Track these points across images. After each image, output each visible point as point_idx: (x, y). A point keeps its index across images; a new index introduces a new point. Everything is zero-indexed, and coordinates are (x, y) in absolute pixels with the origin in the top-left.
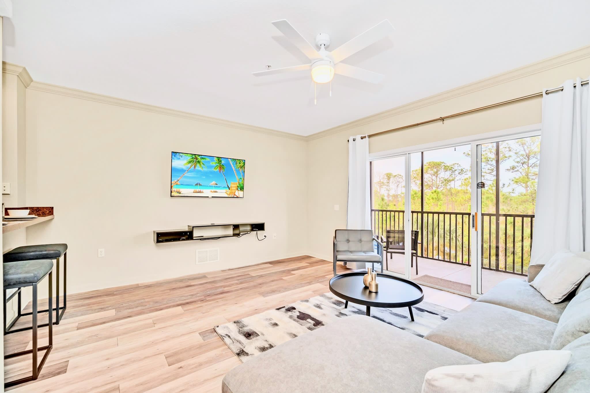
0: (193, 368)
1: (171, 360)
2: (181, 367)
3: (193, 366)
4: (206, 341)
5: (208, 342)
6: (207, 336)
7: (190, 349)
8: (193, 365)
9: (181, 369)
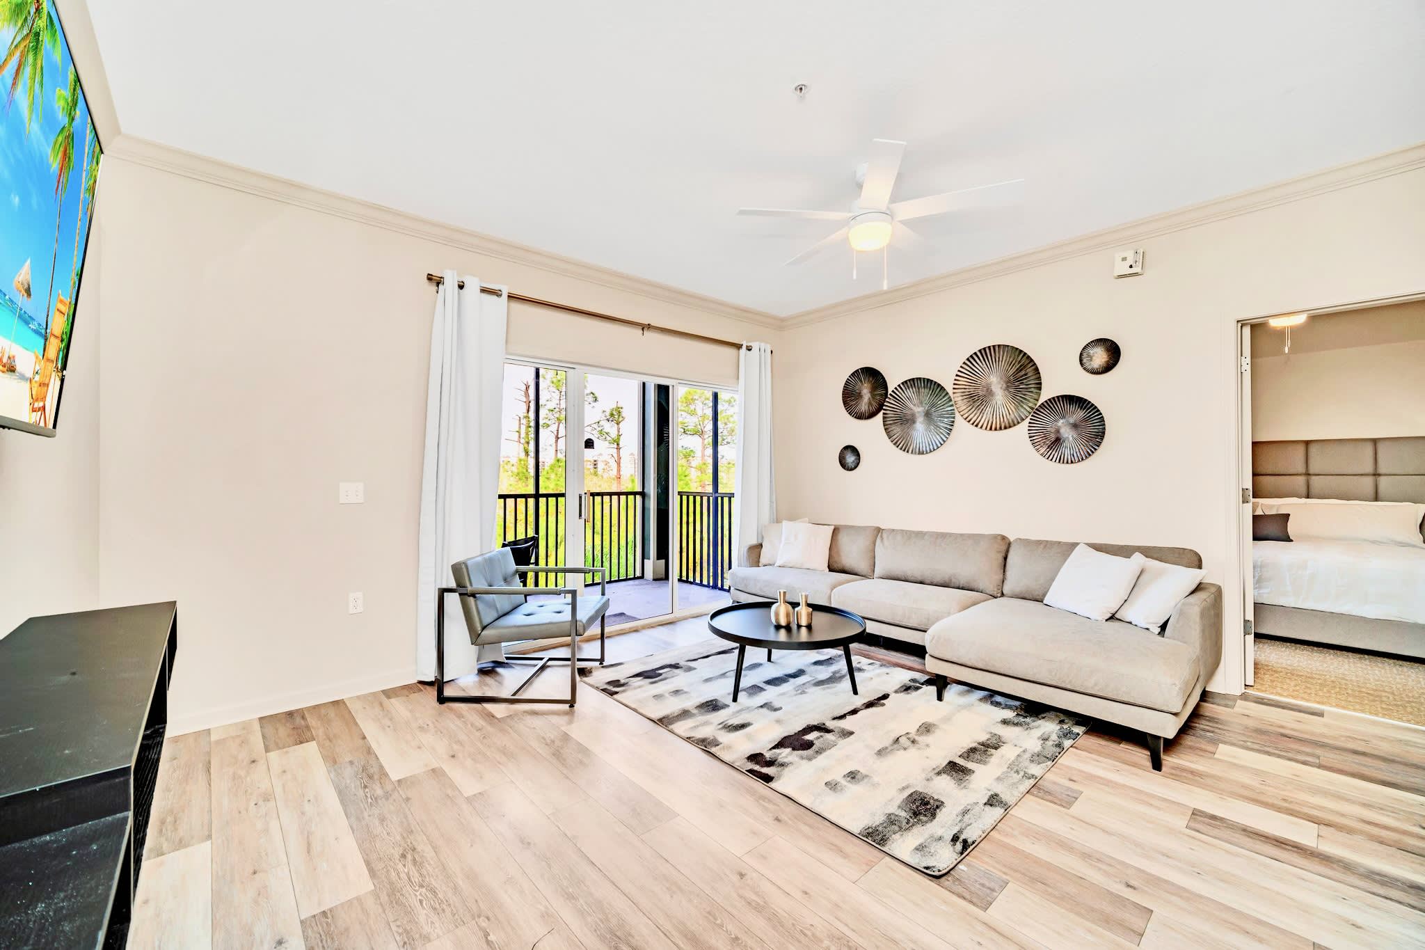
0: (1110, 865)
1: (1136, 921)
2: (1129, 886)
3: (1104, 867)
4: (1004, 877)
5: (1005, 873)
6: (983, 885)
7: (1064, 899)
8: (1100, 869)
9: (1132, 883)
